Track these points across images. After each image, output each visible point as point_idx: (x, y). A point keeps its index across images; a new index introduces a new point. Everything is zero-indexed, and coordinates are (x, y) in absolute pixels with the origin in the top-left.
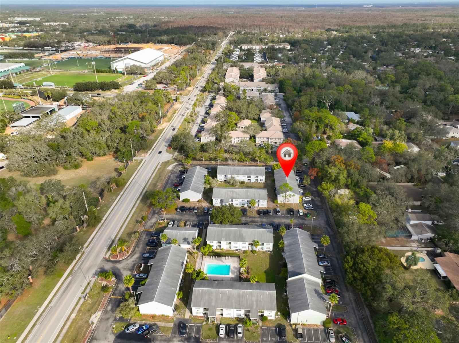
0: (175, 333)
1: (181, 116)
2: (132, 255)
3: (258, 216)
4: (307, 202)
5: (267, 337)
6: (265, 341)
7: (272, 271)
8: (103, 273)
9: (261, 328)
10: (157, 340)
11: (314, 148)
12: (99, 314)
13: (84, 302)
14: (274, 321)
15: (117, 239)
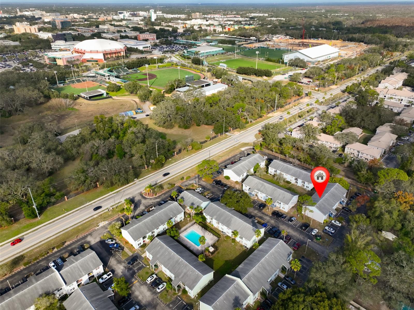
0: (127, 261)
1: (299, 109)
2: (156, 198)
3: (271, 215)
4: (332, 226)
5: (174, 306)
6: (170, 308)
7: (232, 264)
8: (132, 201)
9: (177, 297)
10: (115, 257)
11: (386, 176)
12: (106, 222)
13: (107, 212)
14: (191, 299)
15: (160, 184)
